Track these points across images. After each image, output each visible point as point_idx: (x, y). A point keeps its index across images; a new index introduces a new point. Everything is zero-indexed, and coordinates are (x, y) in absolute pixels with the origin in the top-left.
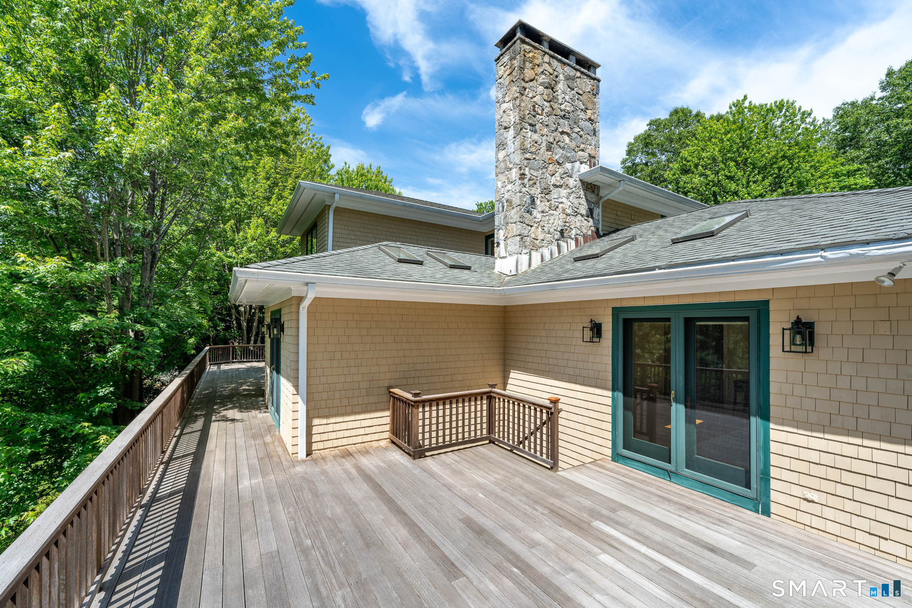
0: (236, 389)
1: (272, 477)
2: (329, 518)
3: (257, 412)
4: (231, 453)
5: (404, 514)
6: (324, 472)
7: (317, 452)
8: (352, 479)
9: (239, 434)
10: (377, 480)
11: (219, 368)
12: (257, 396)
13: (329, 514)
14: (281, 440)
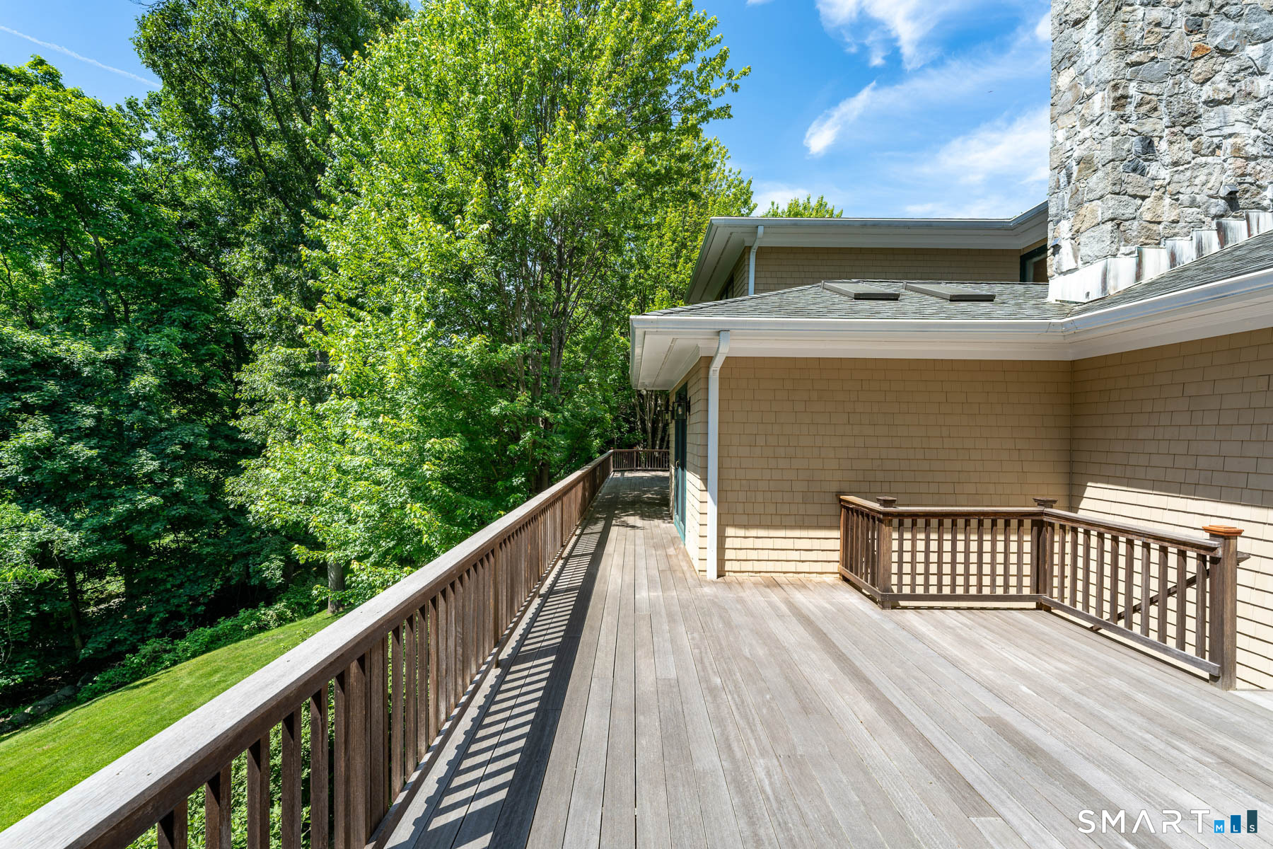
0: (639, 496)
1: (674, 593)
2: (747, 659)
3: (660, 521)
4: (629, 560)
5: (869, 682)
6: (741, 601)
7: (731, 574)
8: (781, 617)
9: (639, 541)
10: (821, 626)
11: (623, 475)
12: (660, 505)
13: (746, 652)
14: (686, 555)
